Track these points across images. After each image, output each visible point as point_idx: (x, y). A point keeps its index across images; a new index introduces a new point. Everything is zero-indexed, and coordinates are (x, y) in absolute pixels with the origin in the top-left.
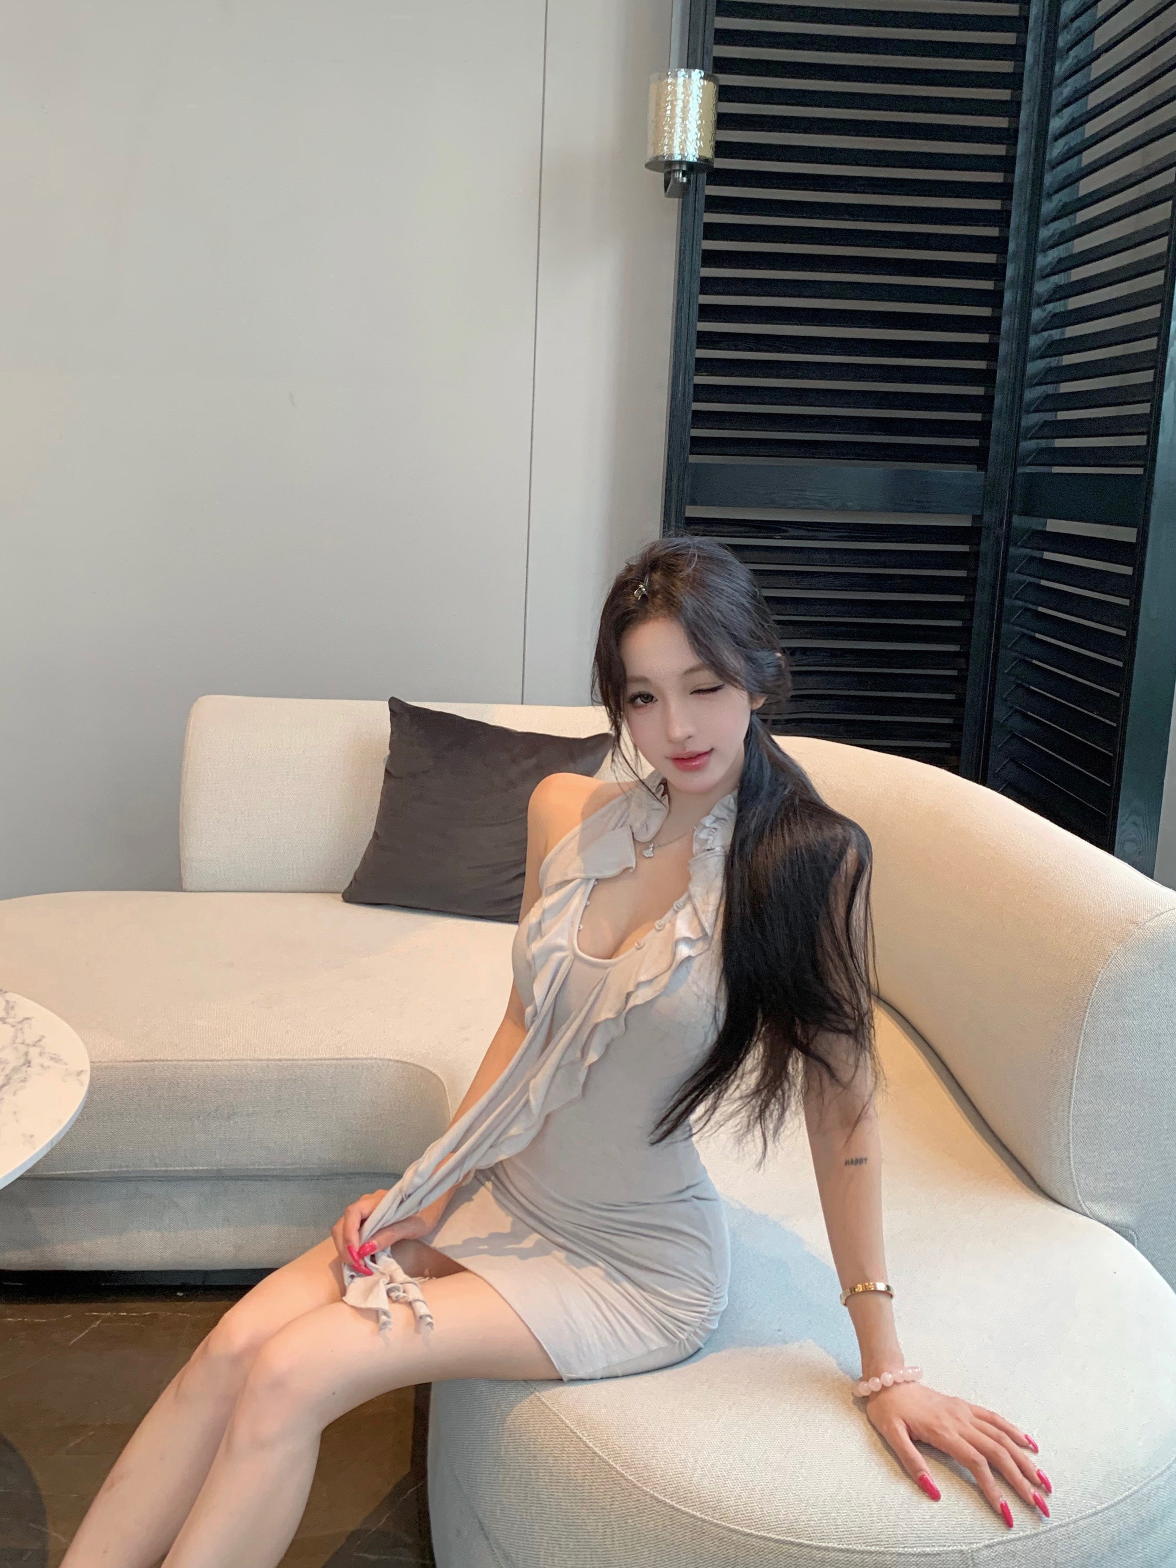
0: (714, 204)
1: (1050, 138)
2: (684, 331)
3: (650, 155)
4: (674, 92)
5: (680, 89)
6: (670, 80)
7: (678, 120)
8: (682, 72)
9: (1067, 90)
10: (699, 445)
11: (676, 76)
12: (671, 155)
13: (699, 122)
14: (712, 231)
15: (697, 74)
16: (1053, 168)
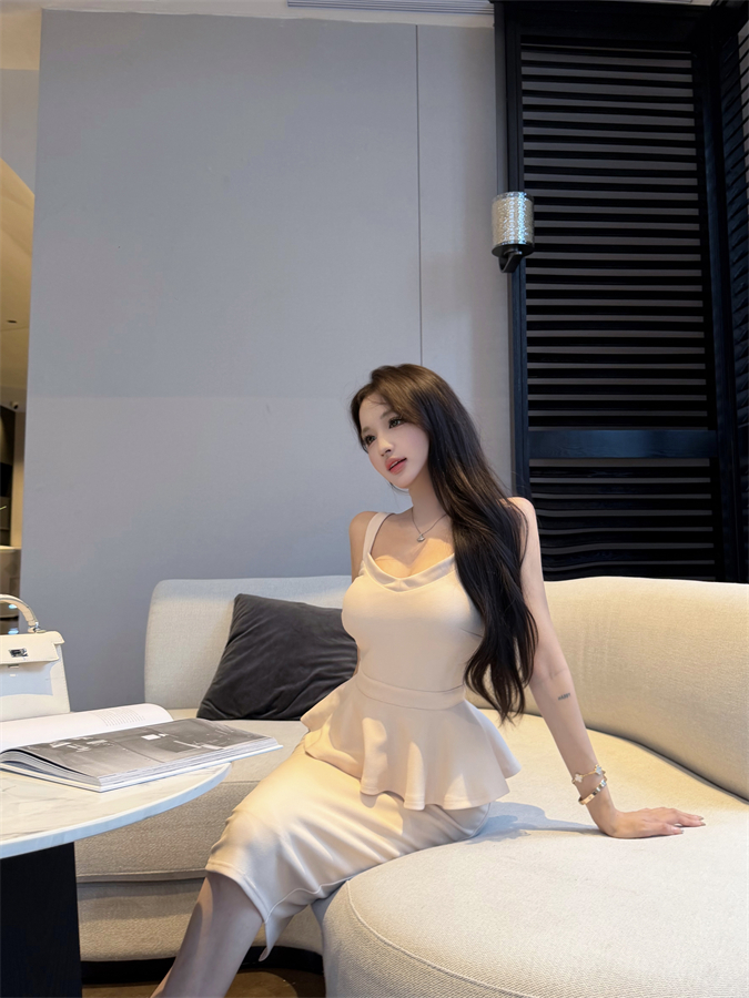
0: (531, 278)
1: (729, 232)
2: (519, 353)
3: (497, 242)
4: (508, 206)
5: (511, 202)
6: (505, 200)
7: (511, 222)
9: (735, 207)
10: (534, 421)
12: (508, 242)
13: (524, 222)
14: (532, 294)
15: (522, 196)
16: (734, 248)
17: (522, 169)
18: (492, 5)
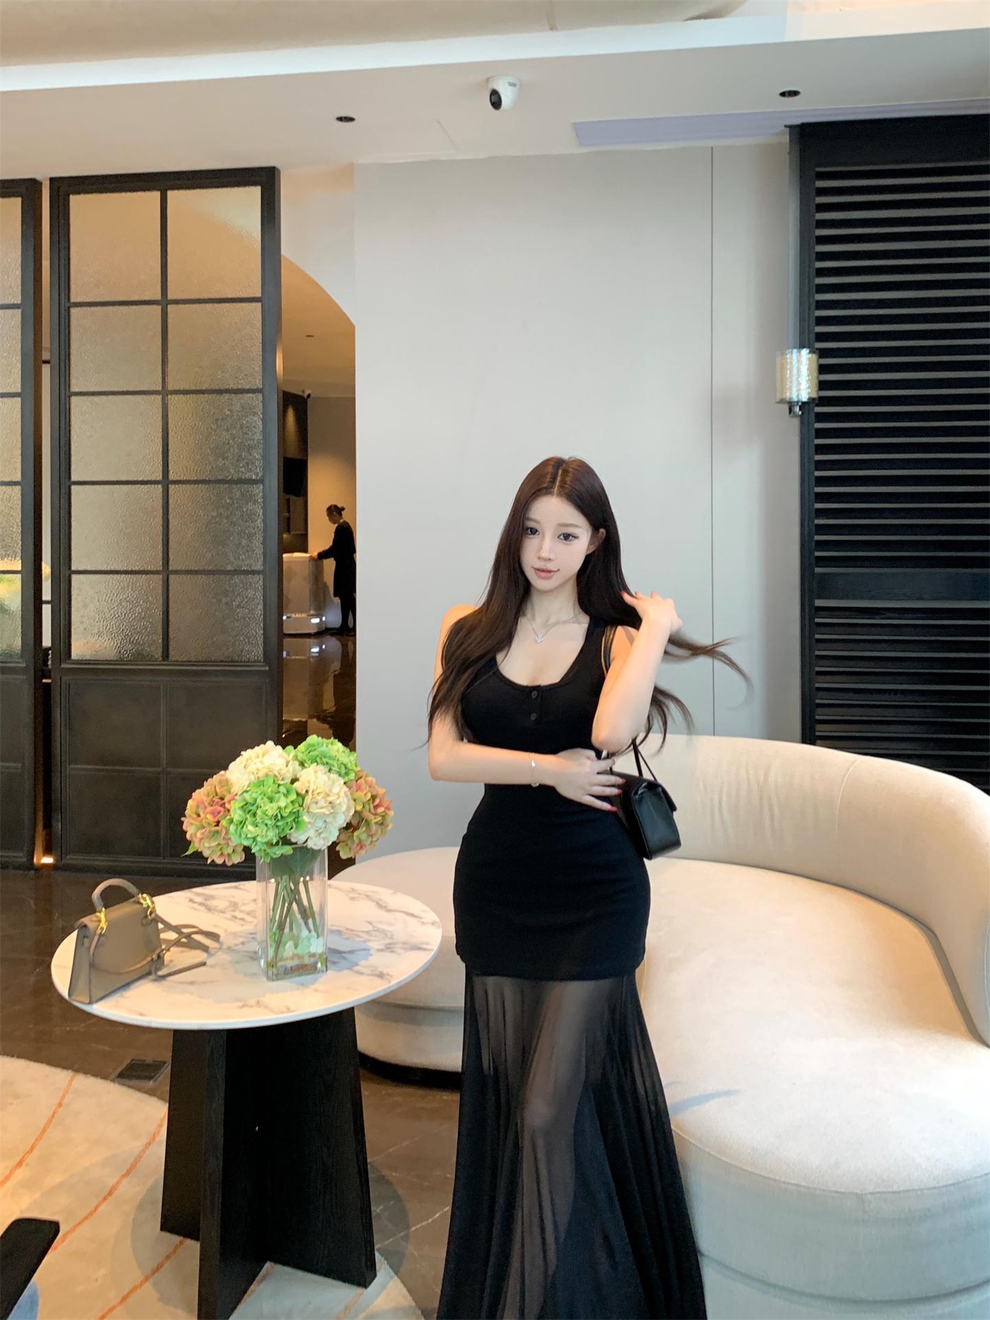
3: (779, 397)
4: (791, 363)
5: (795, 361)
6: (788, 356)
7: (794, 378)
8: (795, 351)
10: (821, 562)
11: (792, 353)
12: (791, 398)
13: (807, 378)
14: (819, 433)
15: (805, 352)
17: (813, 305)
18: (788, 129)
